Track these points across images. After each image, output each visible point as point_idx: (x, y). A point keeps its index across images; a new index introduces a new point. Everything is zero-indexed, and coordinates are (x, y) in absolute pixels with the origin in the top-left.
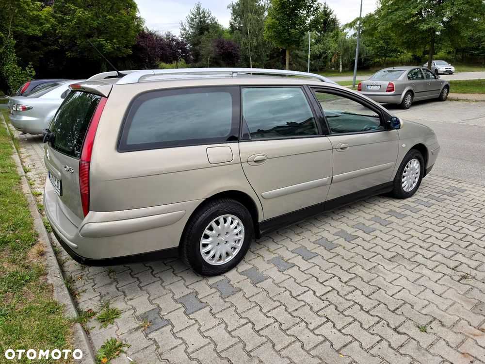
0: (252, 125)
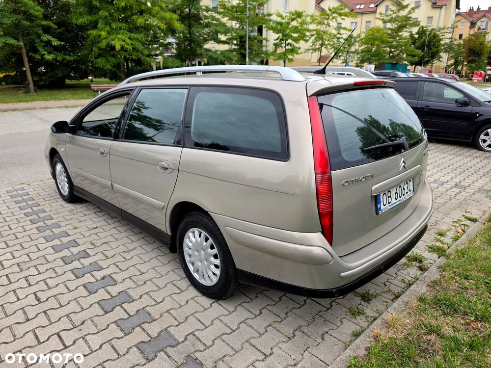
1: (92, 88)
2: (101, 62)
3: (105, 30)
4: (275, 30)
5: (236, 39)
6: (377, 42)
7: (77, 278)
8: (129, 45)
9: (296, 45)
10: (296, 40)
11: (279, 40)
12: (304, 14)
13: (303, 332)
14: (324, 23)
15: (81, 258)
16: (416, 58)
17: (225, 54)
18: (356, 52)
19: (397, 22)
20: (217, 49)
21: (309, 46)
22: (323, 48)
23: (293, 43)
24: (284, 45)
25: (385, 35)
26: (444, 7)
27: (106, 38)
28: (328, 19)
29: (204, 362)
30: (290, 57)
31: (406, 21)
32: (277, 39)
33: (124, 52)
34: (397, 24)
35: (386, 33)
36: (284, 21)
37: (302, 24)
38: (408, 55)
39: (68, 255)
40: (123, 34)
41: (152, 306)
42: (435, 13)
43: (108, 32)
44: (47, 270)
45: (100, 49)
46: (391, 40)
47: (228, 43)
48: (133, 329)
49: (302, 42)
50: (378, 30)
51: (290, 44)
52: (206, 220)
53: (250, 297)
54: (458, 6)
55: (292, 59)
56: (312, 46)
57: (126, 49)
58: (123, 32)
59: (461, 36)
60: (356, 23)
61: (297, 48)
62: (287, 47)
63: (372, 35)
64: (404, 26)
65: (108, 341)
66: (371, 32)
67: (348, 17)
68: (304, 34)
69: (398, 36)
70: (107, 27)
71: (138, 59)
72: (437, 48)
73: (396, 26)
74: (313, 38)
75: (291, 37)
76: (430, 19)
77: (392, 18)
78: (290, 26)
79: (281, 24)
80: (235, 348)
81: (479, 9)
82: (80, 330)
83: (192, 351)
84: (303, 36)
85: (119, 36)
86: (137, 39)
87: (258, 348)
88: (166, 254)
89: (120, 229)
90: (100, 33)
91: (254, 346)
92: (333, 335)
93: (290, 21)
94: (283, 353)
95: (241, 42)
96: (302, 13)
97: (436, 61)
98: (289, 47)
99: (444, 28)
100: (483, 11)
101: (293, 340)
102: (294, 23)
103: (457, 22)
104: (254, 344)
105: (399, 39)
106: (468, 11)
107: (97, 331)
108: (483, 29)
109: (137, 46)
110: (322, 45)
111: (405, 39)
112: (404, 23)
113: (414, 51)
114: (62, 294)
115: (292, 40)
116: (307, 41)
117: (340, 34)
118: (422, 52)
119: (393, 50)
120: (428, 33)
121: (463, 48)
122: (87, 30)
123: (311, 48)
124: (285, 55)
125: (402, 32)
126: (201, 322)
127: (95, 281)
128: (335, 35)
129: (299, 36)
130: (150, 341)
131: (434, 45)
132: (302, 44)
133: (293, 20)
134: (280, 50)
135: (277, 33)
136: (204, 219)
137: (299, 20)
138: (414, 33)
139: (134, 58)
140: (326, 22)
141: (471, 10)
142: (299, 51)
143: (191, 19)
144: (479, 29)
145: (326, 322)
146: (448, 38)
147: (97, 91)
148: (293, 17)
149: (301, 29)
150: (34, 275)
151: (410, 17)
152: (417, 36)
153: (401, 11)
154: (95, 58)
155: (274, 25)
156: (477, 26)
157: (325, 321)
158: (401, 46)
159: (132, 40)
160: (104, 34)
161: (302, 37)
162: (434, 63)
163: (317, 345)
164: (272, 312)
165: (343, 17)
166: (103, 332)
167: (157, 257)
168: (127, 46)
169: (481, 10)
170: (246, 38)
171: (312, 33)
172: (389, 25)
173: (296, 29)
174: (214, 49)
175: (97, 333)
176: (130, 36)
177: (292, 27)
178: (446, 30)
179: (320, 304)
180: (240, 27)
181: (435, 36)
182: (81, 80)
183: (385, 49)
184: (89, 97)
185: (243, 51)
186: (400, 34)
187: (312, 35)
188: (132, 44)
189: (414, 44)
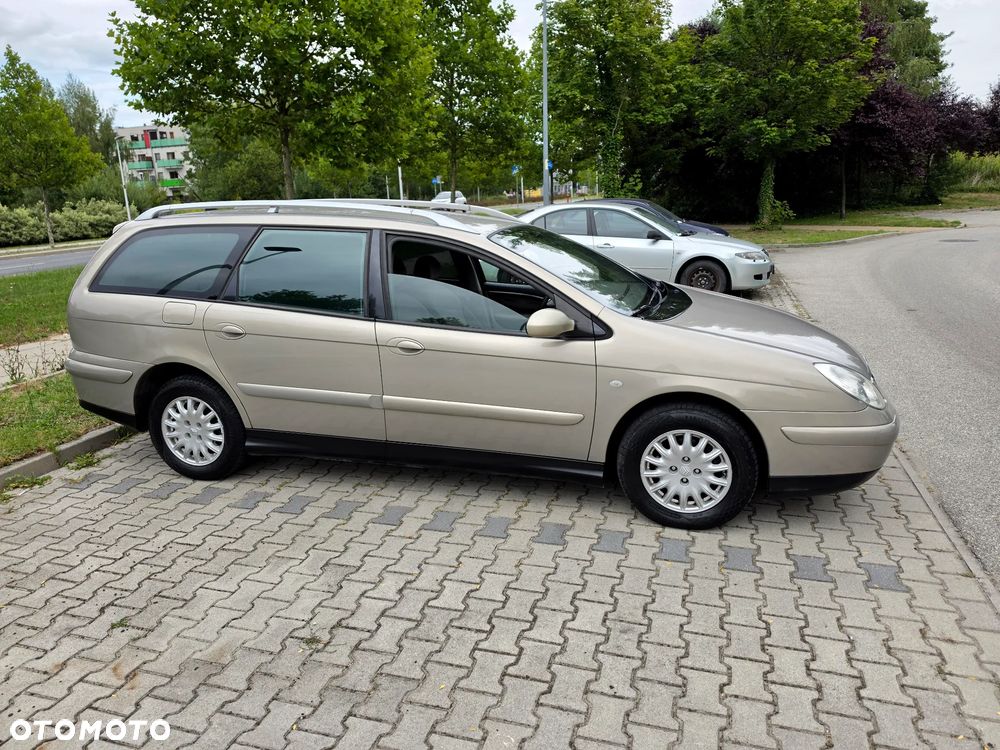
0: (243, 291)
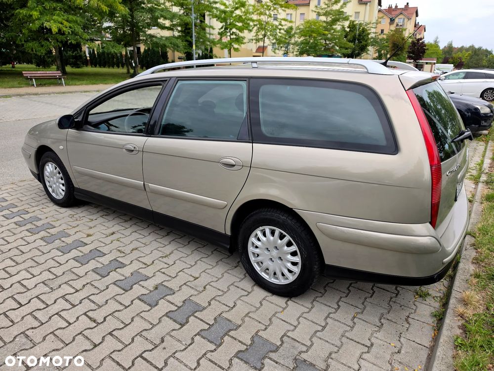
1: (24, 75)
2: (32, 46)
3: (36, 10)
4: (218, 18)
5: (180, 25)
6: (314, 35)
7: (126, 291)
8: (67, 27)
9: (241, 35)
10: (241, 29)
11: (223, 29)
12: (247, 3)
13: (388, 320)
14: (266, 14)
15: (117, 269)
16: (349, 50)
17: (172, 40)
18: (295, 44)
19: (331, 16)
20: (163, 35)
21: (253, 36)
22: (266, 38)
23: (238, 32)
24: (229, 34)
25: (321, 28)
26: (368, 4)
27: (38, 19)
28: (270, 9)
29: (314, 363)
30: (236, 46)
31: (339, 15)
32: (222, 28)
33: (61, 36)
34: (331, 17)
35: (322, 26)
36: (228, 9)
37: (246, 13)
38: (340, 47)
39: (98, 266)
40: (58, 15)
41: (226, 312)
42: (361, 9)
43: (40, 12)
44: (84, 286)
45: (30, 31)
46: (326, 32)
47: (172, 29)
48: (222, 338)
49: (246, 31)
50: (315, 22)
51: (234, 33)
52: (283, 218)
53: (320, 291)
54: (380, 4)
55: (238, 48)
56: (256, 36)
57: (64, 32)
58: (59, 13)
59: (382, 31)
60: (291, 14)
61: (242, 37)
62: (232, 37)
63: (309, 27)
64: (338, 20)
65: (203, 356)
66: (309, 24)
67: (289, 8)
68: (249, 24)
69: (333, 29)
70: (39, 6)
71: (77, 42)
72: (366, 41)
73: (330, 19)
74: (256, 28)
75: (235, 26)
76: (357, 14)
77: (326, 12)
78: (234, 15)
79: (224, 12)
80: (335, 343)
81: (396, 6)
82: (164, 348)
83: (296, 353)
84: (247, 25)
85: (55, 17)
86: (76, 22)
87: (357, 340)
88: (209, 256)
89: (142, 232)
90: (31, 13)
91: (352, 340)
92: (416, 318)
93: (233, 10)
94: (382, 342)
95: (186, 29)
96: (245, 2)
97: (364, 54)
98: (234, 36)
99: (370, 23)
100: (400, 9)
101: (383, 328)
102: (238, 12)
103: (381, 18)
104: (350, 337)
105: (333, 32)
106: (387, 8)
107: (184, 347)
108: (401, 26)
109: (76, 29)
110: (265, 36)
111: (338, 32)
112: (337, 17)
113: (346, 44)
114: (119, 311)
115: (236, 29)
116: (251, 31)
117: (282, 25)
118: (354, 44)
119: (328, 42)
120: (358, 27)
121: (386, 42)
122: (14, 9)
123: (254, 38)
124: (231, 44)
125: (336, 25)
126: (287, 323)
127: (149, 292)
128: (277, 26)
129: (243, 25)
130: (247, 349)
131: (363, 39)
132: (246, 34)
133: (237, 8)
134: (225, 40)
135: (221, 22)
136: (281, 216)
137: (243, 10)
138: (346, 27)
139: (73, 43)
140: (268, 13)
141: (390, 8)
142: (244, 41)
143: (133, 2)
144: (397, 25)
145: (403, 307)
146: (373, 33)
147: (31, 79)
148: (236, 6)
149: (245, 18)
150: (71, 294)
151: (342, 12)
152: (348, 30)
153: (335, 5)
154: (25, 41)
155: (218, 13)
156: (395, 22)
157: (401, 306)
158: (335, 39)
159: (70, 23)
160: (35, 14)
161: (246, 27)
162: (362, 55)
163: (407, 330)
164: (348, 304)
165: (283, 8)
166: (191, 346)
167: (202, 259)
168: (65, 29)
169: (398, 7)
170: (192, 25)
171: (255, 23)
172: (323, 18)
173: (239, 19)
174: (158, 36)
175: (185, 349)
176: (68, 18)
177: (236, 16)
178: (371, 25)
179: (388, 291)
180: (184, 13)
181: (364, 30)
182: (3, 66)
183: (321, 41)
184: (21, 86)
185: (189, 38)
186: (334, 27)
187: (255, 25)
188: (70, 27)
189: (346, 37)
